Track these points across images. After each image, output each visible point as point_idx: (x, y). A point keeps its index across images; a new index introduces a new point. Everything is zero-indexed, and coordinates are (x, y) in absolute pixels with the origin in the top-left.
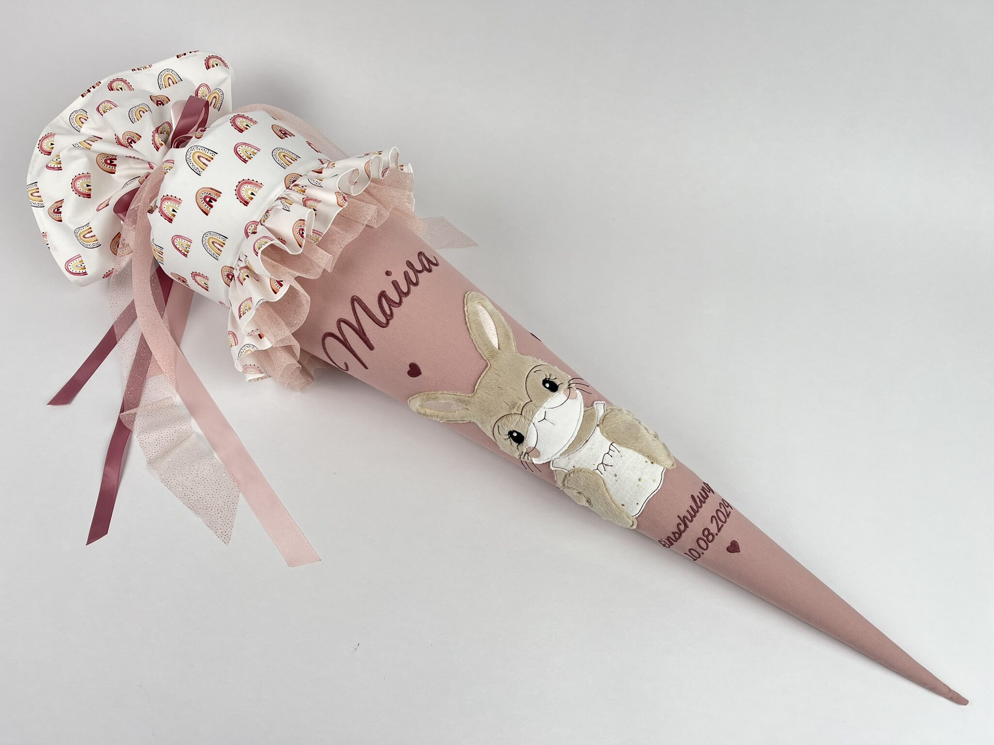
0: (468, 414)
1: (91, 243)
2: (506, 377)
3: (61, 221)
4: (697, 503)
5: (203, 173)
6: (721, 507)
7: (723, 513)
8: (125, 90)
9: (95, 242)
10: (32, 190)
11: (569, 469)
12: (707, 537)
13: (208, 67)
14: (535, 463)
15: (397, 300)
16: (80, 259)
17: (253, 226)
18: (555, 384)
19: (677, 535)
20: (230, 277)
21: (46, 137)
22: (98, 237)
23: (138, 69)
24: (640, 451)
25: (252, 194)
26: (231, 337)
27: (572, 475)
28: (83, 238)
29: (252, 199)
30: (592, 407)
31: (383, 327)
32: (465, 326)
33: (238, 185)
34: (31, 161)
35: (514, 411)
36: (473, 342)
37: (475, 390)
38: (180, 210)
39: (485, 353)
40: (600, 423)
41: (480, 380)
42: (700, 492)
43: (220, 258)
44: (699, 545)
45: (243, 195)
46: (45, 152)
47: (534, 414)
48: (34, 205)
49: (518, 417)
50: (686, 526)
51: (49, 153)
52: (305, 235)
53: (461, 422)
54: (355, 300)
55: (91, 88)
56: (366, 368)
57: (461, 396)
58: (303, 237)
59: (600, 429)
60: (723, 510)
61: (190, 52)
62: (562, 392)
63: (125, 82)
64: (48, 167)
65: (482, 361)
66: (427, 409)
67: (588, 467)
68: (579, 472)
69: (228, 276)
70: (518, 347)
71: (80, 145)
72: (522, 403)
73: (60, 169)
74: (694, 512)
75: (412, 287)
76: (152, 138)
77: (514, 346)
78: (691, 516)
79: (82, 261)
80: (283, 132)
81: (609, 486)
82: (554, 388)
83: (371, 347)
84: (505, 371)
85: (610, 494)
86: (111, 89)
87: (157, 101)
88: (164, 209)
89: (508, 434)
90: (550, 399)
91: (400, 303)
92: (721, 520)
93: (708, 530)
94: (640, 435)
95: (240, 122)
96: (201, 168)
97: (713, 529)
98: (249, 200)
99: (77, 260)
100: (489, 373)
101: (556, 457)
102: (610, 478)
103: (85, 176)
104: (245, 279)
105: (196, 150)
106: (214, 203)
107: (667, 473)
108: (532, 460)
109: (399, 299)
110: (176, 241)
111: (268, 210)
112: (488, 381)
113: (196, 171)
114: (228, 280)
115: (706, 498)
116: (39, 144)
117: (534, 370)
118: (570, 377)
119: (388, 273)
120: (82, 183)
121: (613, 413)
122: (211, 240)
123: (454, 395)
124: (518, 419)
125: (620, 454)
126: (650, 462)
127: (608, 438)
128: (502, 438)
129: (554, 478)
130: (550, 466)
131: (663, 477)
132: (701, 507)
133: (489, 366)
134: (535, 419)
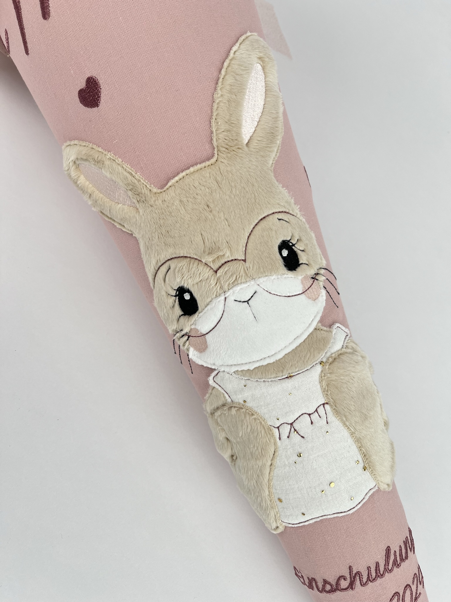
0: (134, 220)
2: (230, 197)
4: (389, 563)
6: (413, 582)
7: (412, 594)
11: (236, 401)
14: (190, 357)
18: (297, 260)
19: (328, 587)
24: (358, 441)
27: (234, 411)
30: (328, 329)
32: (215, 74)
35: (209, 259)
36: (212, 106)
37: (167, 186)
39: (221, 136)
40: (326, 362)
41: (184, 174)
42: (400, 547)
47: (235, 283)
49: (207, 273)
50: (351, 586)
53: (118, 226)
56: (27, 52)
57: (139, 181)
59: (322, 371)
60: (414, 588)
62: (300, 278)
65: (207, 146)
67: (266, 416)
68: (247, 415)
70: (277, 163)
72: (228, 254)
77: (272, 158)
78: (368, 577)
81: (278, 462)
82: (292, 263)
83: (45, 14)
84: (233, 184)
85: (272, 473)
89: (177, 290)
90: (274, 277)
100: (206, 173)
101: (227, 369)
102: (289, 453)
108: (188, 350)
112: (196, 184)
117: (280, 216)
118: (324, 264)
121: (355, 357)
123: (129, 173)
124: (206, 275)
125: (327, 428)
126: (361, 465)
127: (325, 391)
128: (164, 288)
129: (205, 395)
130: (209, 376)
131: (367, 497)
132: (391, 571)
133: (213, 160)
134: (234, 292)
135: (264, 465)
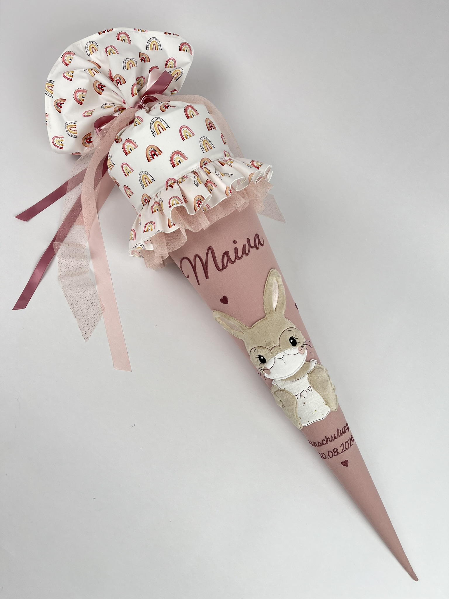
0: (242, 336)
1: (73, 134)
3: (60, 113)
4: (338, 434)
5: (157, 136)
6: (349, 440)
7: (348, 444)
8: (126, 42)
9: (75, 135)
10: (49, 84)
11: (282, 388)
12: (335, 452)
13: (180, 50)
14: (265, 376)
15: (233, 259)
16: (62, 139)
17: (172, 181)
18: (296, 342)
19: (320, 444)
20: (147, 201)
21: (68, 53)
22: (78, 132)
23: (139, 31)
24: (323, 396)
25: (180, 162)
26: (132, 233)
27: (282, 392)
28: (69, 129)
29: (178, 164)
30: (309, 362)
31: (219, 270)
32: (263, 290)
33: (174, 152)
34: (55, 65)
35: (268, 347)
36: (263, 300)
37: (252, 326)
38: (135, 151)
39: (267, 310)
40: (309, 373)
41: (257, 322)
42: (342, 428)
43: (145, 188)
44: (328, 454)
45: (174, 160)
46: (65, 62)
47: (277, 354)
48: (47, 94)
49: (268, 351)
50: (327, 443)
51: (67, 65)
52: (201, 206)
53: (236, 337)
54: (210, 249)
55: (106, 30)
56: (199, 284)
57: (243, 325)
58: (199, 206)
59: (308, 376)
60: (349, 442)
61: (174, 34)
62: (298, 348)
63: (128, 36)
64: (64, 75)
65: (263, 313)
66: (221, 320)
67: (292, 392)
68: (286, 393)
69: (145, 200)
70: (286, 313)
71: (88, 72)
72: (274, 345)
73: (71, 80)
74: (334, 438)
75: (244, 255)
76: (132, 86)
77: (284, 311)
78: (332, 439)
79: (63, 140)
80: (211, 125)
81: (298, 406)
82: (294, 343)
83: (207, 277)
84: (273, 324)
86: (118, 39)
87: (142, 57)
88: (126, 146)
89: (258, 356)
90: (289, 349)
91: (234, 262)
92: (346, 447)
93: (337, 450)
94: (327, 387)
95: (190, 111)
96: (157, 133)
97: (340, 450)
98: (176, 165)
99: (60, 138)
100: (264, 322)
101: (278, 379)
102: (301, 403)
103: (84, 91)
104: (155, 211)
105: (158, 120)
106: (155, 157)
107: (331, 413)
108: (264, 374)
109: (234, 259)
110: (124, 165)
111: (184, 176)
112: (262, 326)
113: (153, 133)
114: (144, 202)
115: (344, 433)
116: (63, 55)
117: (288, 330)
118: (305, 340)
119: (235, 242)
120: (80, 95)
121: (319, 370)
122: (145, 177)
123: (240, 323)
124: (268, 352)
125: (312, 394)
126: (325, 404)
127: (310, 383)
128: (254, 356)
129: (271, 387)
130: (272, 381)
131: (328, 414)
132: (339, 437)
133: (265, 318)
134: (277, 356)
135: (294, 408)
